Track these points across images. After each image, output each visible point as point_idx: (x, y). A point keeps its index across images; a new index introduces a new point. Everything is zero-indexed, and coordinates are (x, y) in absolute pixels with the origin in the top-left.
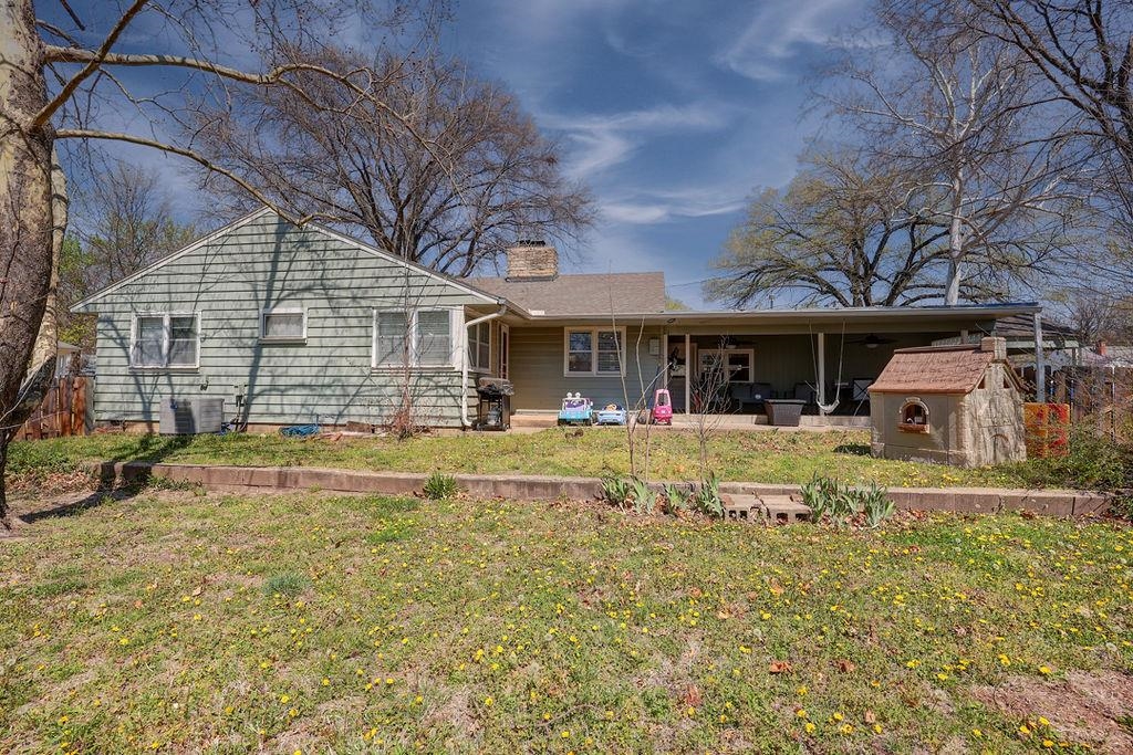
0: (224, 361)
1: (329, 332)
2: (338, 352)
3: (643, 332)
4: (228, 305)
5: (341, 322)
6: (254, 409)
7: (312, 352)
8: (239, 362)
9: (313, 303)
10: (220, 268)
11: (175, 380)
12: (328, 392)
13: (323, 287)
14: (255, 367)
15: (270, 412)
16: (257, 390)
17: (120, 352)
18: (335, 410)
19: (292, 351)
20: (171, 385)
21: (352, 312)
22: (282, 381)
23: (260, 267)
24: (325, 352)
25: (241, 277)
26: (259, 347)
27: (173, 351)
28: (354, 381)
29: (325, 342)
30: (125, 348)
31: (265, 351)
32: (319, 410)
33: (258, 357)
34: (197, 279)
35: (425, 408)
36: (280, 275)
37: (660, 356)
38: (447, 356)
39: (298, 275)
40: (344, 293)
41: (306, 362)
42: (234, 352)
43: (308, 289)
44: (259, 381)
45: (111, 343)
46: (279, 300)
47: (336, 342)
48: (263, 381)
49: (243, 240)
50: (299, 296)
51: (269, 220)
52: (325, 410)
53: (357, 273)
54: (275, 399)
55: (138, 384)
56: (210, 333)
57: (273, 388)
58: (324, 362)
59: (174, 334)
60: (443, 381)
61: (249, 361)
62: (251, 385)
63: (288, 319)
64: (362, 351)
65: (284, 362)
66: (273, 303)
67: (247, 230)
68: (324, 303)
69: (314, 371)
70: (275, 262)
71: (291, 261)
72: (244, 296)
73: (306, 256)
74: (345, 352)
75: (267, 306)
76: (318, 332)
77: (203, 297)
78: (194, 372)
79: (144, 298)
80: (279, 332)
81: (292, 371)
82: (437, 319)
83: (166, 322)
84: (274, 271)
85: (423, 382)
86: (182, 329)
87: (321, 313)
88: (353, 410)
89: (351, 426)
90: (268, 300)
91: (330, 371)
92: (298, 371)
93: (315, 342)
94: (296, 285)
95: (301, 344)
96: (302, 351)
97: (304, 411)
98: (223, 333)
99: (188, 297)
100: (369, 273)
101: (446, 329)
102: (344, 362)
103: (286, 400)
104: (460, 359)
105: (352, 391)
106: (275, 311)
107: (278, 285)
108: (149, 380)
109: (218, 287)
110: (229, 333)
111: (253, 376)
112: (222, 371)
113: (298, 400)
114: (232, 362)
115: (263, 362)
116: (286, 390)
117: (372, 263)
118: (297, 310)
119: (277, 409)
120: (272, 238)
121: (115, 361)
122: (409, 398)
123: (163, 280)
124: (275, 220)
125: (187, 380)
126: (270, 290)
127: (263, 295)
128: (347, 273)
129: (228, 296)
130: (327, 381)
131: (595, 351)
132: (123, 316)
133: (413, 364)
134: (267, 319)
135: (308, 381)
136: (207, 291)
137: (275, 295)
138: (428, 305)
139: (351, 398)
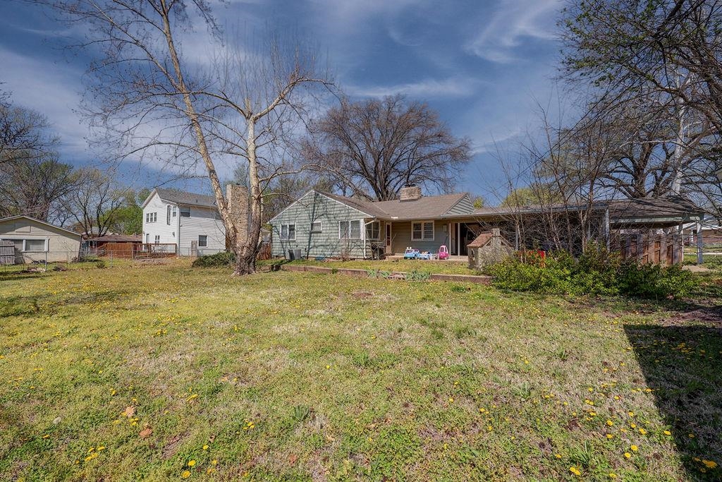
0: (302, 238)
1: (328, 228)
2: (330, 235)
3: (441, 223)
4: (303, 221)
5: (331, 225)
6: (310, 253)
7: (324, 235)
8: (306, 238)
9: (324, 219)
10: (301, 210)
12: (328, 247)
13: (326, 214)
14: (310, 240)
15: (314, 253)
16: (311, 247)
17: (278, 236)
18: (330, 253)
19: (319, 234)
20: (290, 245)
21: (334, 222)
22: (317, 244)
23: (310, 209)
24: (327, 235)
25: (306, 212)
26: (311, 233)
27: (290, 235)
28: (335, 244)
29: (327, 231)
32: (326, 253)
33: (311, 236)
34: (295, 213)
35: (354, 253)
37: (447, 232)
38: (359, 236)
39: (320, 211)
40: (332, 216)
41: (322, 238)
42: (305, 235)
43: (323, 215)
45: (276, 233)
46: (315, 219)
47: (330, 231)
48: (312, 244)
50: (320, 217)
51: (312, 194)
52: (328, 253)
53: (335, 209)
54: (315, 249)
55: (282, 245)
56: (299, 229)
57: (314, 246)
58: (327, 238)
59: (290, 230)
60: (359, 243)
61: (308, 238)
62: (309, 245)
63: (318, 224)
64: (337, 234)
65: (317, 238)
67: (307, 197)
68: (327, 219)
69: (325, 241)
70: (314, 207)
71: (318, 207)
72: (307, 218)
73: (321, 205)
74: (332, 234)
75: (312, 221)
76: (325, 228)
77: (297, 219)
78: (295, 241)
79: (283, 219)
80: (316, 229)
81: (319, 241)
82: (357, 223)
83: (288, 227)
84: (314, 210)
85: (353, 244)
86: (292, 228)
87: (326, 222)
88: (335, 253)
89: (334, 258)
90: (313, 219)
91: (329, 241)
93: (324, 231)
94: (320, 214)
95: (320, 232)
96: (321, 235)
97: (322, 253)
99: (293, 219)
100: (338, 209)
101: (359, 227)
102: (333, 238)
103: (318, 250)
104: (363, 236)
105: (334, 247)
106: (314, 222)
107: (315, 214)
108: (285, 244)
109: (300, 215)
110: (303, 229)
111: (309, 242)
112: (302, 241)
113: (321, 250)
114: (304, 238)
115: (312, 238)
116: (318, 247)
117: (339, 206)
118: (320, 222)
119: (316, 253)
120: (313, 200)
121: (277, 239)
122: (348, 250)
123: (287, 214)
124: (314, 194)
125: (294, 244)
126: (313, 216)
127: (311, 217)
128: (332, 210)
129: (303, 218)
130: (328, 244)
131: (423, 231)
132: (278, 225)
133: (350, 238)
134: (312, 225)
135: (323, 244)
136: (298, 217)
138: (354, 219)
139: (334, 249)
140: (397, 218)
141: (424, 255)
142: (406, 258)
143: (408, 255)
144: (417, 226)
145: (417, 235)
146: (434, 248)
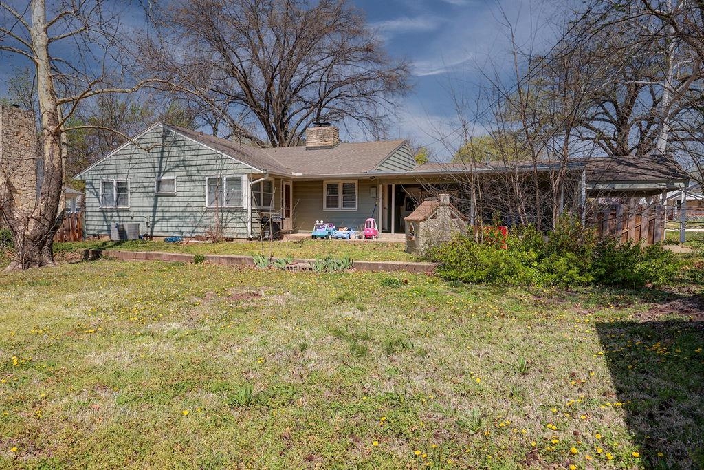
0: (141, 204)
1: (187, 189)
2: (192, 199)
3: (369, 184)
4: (142, 175)
5: (192, 184)
6: (155, 229)
7: (180, 199)
8: (148, 205)
9: (180, 174)
10: (137, 156)
11: (121, 214)
12: (188, 220)
13: (183, 165)
14: (155, 207)
15: (162, 229)
16: (156, 219)
17: (96, 200)
18: (191, 229)
19: (171, 199)
20: (119, 216)
21: (197, 178)
22: (168, 214)
23: (156, 155)
24: (185, 199)
25: (147, 160)
26: (157, 196)
27: (119, 199)
28: (199, 214)
29: (186, 194)
30: (98, 198)
31: (159, 199)
32: (184, 229)
33: (156, 202)
34: (127, 161)
35: (232, 229)
36: (165, 159)
37: (377, 198)
38: (240, 201)
39: (173, 159)
40: (193, 169)
41: (177, 204)
42: (145, 199)
43: (177, 166)
44: (157, 214)
45: (92, 195)
46: (165, 172)
47: (191, 194)
48: (159, 214)
49: (148, 141)
50: (173, 170)
51: (159, 130)
52: (186, 230)
53: (199, 157)
54: (165, 224)
55: (104, 216)
56: (134, 190)
57: (163, 218)
58: (185, 204)
59: (119, 190)
60: (239, 214)
61: (152, 204)
62: (154, 217)
63: (170, 182)
64: (202, 199)
65: (167, 204)
66: (162, 174)
67: (149, 136)
68: (184, 174)
69: (181, 209)
70: (162, 152)
71: (169, 152)
72: (149, 170)
73: (175, 149)
74: (195, 199)
75: (159, 176)
76: (182, 189)
77: (131, 171)
78: (127, 210)
79: (105, 172)
80: (165, 189)
81: (172, 209)
82: (236, 181)
83: (115, 184)
84: (162, 157)
85: (230, 215)
86: (122, 187)
87: (184, 179)
88: (199, 229)
89: (198, 238)
90: (160, 172)
91: (189, 209)
92: (173, 209)
93: (181, 194)
94: (172, 164)
95: (174, 195)
96: (176, 199)
97: (177, 230)
98: (140, 190)
99: (124, 171)
100: (205, 157)
101: (239, 187)
102: (195, 204)
103: (169, 224)
104: (246, 202)
105: (198, 219)
106: (163, 178)
107: (164, 165)
108: (109, 214)
109: (137, 166)
110: (143, 190)
111: (154, 212)
112: (141, 209)
113: (174, 224)
114: (145, 205)
115: (159, 204)
116: (169, 219)
117: (206, 152)
118: (172, 177)
119: (165, 229)
120: (160, 140)
121: (95, 205)
122: (221, 225)
123: (113, 162)
124: (162, 130)
125: (126, 214)
126: (160, 167)
127: (157, 170)
128: (194, 158)
129: (142, 170)
130: (187, 214)
131: (340, 195)
132: (97, 182)
133: (224, 205)
134: (159, 182)
135: (178, 214)
136: (132, 168)
137: (163, 169)
138: (231, 174)
139: (197, 223)
140: (301, 174)
141: (342, 232)
142: (314, 237)
143: (318, 233)
144: (333, 188)
145: (333, 202)
146: (357, 222)
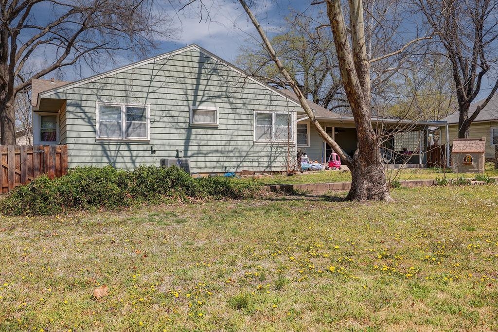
0: (167, 136)
1: (231, 122)
2: (236, 133)
4: (169, 102)
5: (237, 117)
7: (222, 132)
8: (177, 139)
9: (222, 105)
10: (163, 79)
11: (132, 147)
12: (231, 154)
13: (227, 97)
14: (188, 140)
16: (189, 154)
17: (89, 128)
18: (235, 164)
19: (210, 131)
20: (130, 150)
21: (243, 111)
22: (205, 148)
23: (189, 81)
24: (229, 132)
25: (178, 86)
26: (190, 127)
27: (131, 129)
28: (245, 148)
29: (229, 127)
30: (92, 125)
31: (194, 131)
32: (226, 164)
33: (189, 134)
34: (147, 83)
36: (201, 87)
38: (290, 136)
39: (212, 89)
40: (238, 101)
41: (218, 138)
42: (174, 131)
43: (219, 97)
44: (190, 148)
45: (80, 122)
46: (201, 102)
47: (236, 127)
48: (193, 148)
49: (177, 63)
50: (214, 100)
51: (194, 54)
52: (230, 164)
53: (246, 91)
54: (201, 159)
55: (104, 150)
56: (157, 119)
57: (199, 153)
58: (229, 138)
59: (129, 118)
60: (289, 149)
61: (184, 137)
62: (186, 151)
63: (206, 112)
64: (249, 133)
65: (205, 137)
66: (197, 103)
67: (180, 58)
68: (228, 105)
69: (223, 143)
70: (198, 79)
71: (208, 80)
72: (179, 98)
73: (217, 78)
74: (240, 133)
75: (194, 105)
76: (225, 121)
77: (151, 95)
78: (147, 143)
79: (106, 92)
80: (200, 120)
81: (211, 143)
82: (287, 117)
83: (124, 109)
84: (198, 84)
85: (280, 149)
86: (135, 114)
87: (226, 111)
88: (245, 164)
89: (245, 172)
90: (195, 101)
91: (232, 143)
92: (214, 143)
93: (223, 127)
94: (211, 94)
95: (216, 128)
96: (215, 132)
97: (218, 165)
98: (165, 119)
99: (140, 95)
100: (252, 91)
102: (240, 138)
103: (207, 159)
104: (295, 138)
105: (244, 154)
106: (200, 108)
107: (200, 93)
108: (113, 147)
109: (162, 90)
110: (170, 120)
111: (187, 145)
112: (166, 142)
113: (215, 159)
114: (172, 137)
115: (193, 137)
116: (207, 154)
117: (253, 86)
118: (213, 108)
119: (203, 165)
120: (196, 65)
121: (83, 134)
122: (270, 159)
123: (121, 82)
124: (198, 55)
125: (141, 147)
126: (196, 95)
127: (191, 98)
128: (240, 90)
129: (168, 96)
130: (231, 148)
132: (89, 104)
133: (273, 140)
134: (194, 112)
135: (220, 148)
136: (153, 92)
137: (199, 98)
138: (282, 111)
139: (243, 158)
